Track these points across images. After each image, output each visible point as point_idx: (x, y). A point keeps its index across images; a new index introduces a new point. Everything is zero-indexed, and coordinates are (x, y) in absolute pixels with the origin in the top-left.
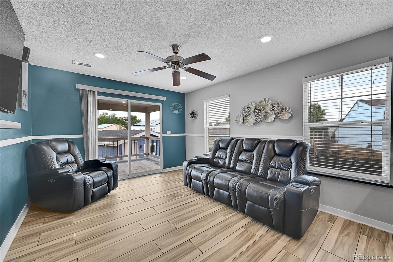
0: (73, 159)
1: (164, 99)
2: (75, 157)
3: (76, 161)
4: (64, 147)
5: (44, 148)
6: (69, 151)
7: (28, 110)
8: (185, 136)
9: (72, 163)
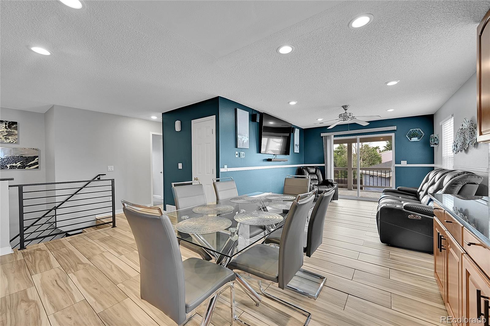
0: (317, 178)
1: (395, 128)
2: (318, 176)
3: (318, 179)
4: (313, 170)
5: (304, 170)
6: (315, 173)
7: (299, 152)
8: (434, 167)
9: (316, 180)
